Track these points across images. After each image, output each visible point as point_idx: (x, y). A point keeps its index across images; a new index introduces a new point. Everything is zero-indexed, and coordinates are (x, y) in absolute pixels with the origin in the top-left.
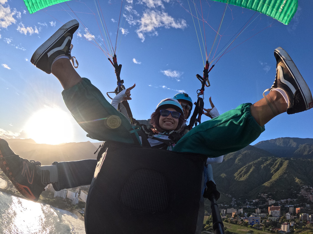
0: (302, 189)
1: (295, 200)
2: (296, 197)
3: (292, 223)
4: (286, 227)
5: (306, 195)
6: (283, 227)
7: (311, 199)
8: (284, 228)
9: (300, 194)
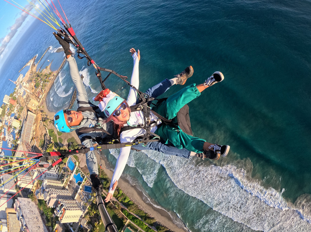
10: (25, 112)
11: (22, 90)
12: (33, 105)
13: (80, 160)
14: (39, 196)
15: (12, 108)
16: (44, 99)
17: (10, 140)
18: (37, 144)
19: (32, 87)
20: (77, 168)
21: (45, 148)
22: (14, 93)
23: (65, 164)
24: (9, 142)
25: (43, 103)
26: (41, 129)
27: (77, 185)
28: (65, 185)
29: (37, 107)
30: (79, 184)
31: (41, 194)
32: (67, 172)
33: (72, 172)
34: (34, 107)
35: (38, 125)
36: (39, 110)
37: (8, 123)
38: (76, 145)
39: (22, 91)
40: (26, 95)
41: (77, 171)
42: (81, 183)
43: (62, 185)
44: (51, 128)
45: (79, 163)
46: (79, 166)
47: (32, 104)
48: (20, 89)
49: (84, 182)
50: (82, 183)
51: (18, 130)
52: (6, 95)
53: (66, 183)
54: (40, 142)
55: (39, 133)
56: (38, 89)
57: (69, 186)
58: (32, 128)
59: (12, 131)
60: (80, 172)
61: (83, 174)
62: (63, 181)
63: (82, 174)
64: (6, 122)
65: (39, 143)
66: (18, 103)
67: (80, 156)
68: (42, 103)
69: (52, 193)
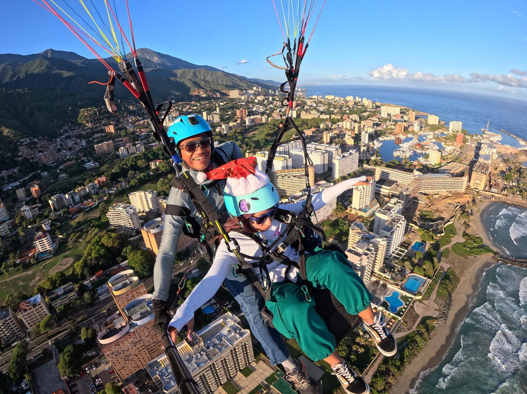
0: (21, 147)
1: (16, 170)
2: (15, 164)
3: (45, 225)
4: (46, 243)
5: (31, 155)
6: (39, 245)
7: (44, 160)
8: (43, 246)
9: (20, 156)
10: (458, 168)
11: (488, 151)
12: (478, 182)
13: (425, 302)
14: (356, 230)
15: (450, 142)
16: (493, 199)
17: (403, 152)
18: (421, 205)
19: (497, 165)
20: (412, 299)
21: (424, 224)
22: (470, 135)
23: (412, 272)
24: (401, 152)
25: (486, 200)
26: (447, 207)
27: (382, 299)
28: (377, 275)
29: (476, 189)
30: (384, 305)
31: (360, 233)
32: (401, 279)
33: (402, 289)
34: (475, 184)
35: (450, 201)
36: (473, 195)
37: (425, 141)
38: (450, 290)
39: (486, 151)
40: (485, 162)
41: (405, 298)
42: (386, 309)
43: (376, 270)
44: (456, 228)
45: (419, 301)
46: (414, 302)
47: (478, 179)
48: (487, 146)
49: (389, 314)
50: (388, 312)
51: (426, 163)
52: (461, 123)
53: (380, 277)
54: (427, 211)
55: (440, 206)
56: (502, 181)
57: (377, 282)
58: (442, 190)
59: (418, 151)
60: (406, 306)
61: (404, 312)
62: (384, 272)
63: (404, 310)
64: (424, 138)
65: (425, 209)
66: (461, 148)
67: (432, 302)
68: (486, 197)
69: (368, 258)
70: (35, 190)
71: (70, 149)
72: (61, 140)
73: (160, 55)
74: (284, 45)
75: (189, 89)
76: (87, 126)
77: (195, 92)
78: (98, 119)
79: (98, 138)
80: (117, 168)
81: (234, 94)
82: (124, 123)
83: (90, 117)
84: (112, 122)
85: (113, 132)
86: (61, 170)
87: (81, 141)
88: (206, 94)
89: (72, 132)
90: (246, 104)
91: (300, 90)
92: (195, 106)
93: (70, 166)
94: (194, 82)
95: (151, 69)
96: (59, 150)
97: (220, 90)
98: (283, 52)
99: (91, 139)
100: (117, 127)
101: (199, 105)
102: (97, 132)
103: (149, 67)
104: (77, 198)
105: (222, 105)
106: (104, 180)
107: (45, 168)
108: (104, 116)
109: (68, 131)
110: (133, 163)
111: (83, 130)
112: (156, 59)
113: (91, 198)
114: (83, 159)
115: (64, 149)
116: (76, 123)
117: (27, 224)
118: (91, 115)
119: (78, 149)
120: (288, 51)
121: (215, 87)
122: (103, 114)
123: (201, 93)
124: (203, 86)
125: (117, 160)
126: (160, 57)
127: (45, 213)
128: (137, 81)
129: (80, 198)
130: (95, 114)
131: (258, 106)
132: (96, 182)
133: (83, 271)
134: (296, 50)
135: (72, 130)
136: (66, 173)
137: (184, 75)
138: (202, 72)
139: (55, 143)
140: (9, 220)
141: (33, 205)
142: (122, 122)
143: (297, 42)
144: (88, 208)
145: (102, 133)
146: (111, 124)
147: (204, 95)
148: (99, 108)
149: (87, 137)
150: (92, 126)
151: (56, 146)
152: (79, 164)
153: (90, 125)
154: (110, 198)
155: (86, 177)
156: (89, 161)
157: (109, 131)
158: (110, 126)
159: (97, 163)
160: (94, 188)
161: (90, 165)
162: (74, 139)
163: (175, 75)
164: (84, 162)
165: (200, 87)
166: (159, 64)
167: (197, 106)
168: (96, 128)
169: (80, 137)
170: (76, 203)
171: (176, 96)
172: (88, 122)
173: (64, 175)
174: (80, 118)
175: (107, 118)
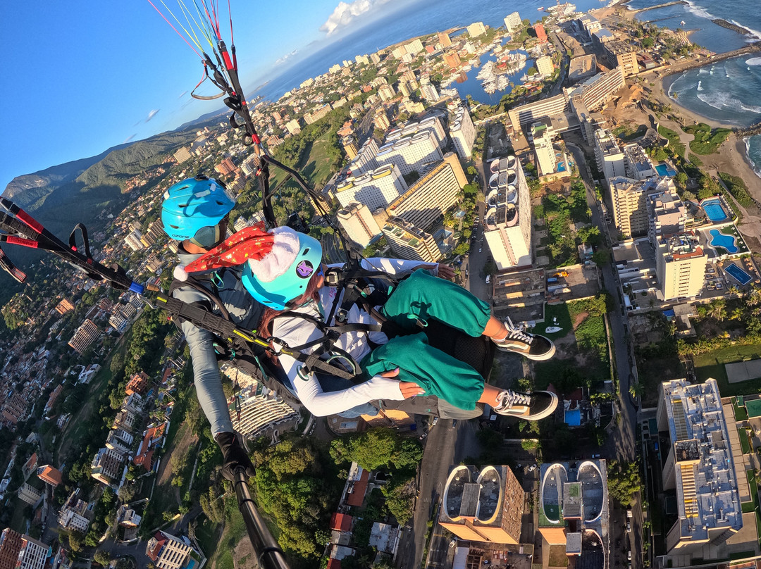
4: (175, 549)
7: (12, 418)
8: (175, 557)
13: (743, 221)
16: (660, 75)
20: (732, 226)
23: (699, 200)
27: (710, 248)
44: (668, 128)
54: (617, 129)
63: (741, 243)
70: (48, 474)
71: (34, 375)
72: (7, 372)
73: (41, 174)
74: (203, 65)
75: (116, 188)
76: (28, 326)
77: (127, 187)
78: (37, 306)
79: (58, 331)
80: (137, 350)
81: (182, 155)
82: (76, 286)
83: (23, 311)
84: (58, 297)
85: (72, 308)
86: (50, 414)
87: (37, 353)
88: (145, 179)
89: (14, 350)
90: (213, 155)
91: (253, 101)
92: (149, 200)
93: (61, 398)
94: (116, 176)
95: (44, 199)
96: (20, 388)
97: (159, 163)
98: (207, 74)
99: (49, 339)
100: (71, 298)
101: (152, 196)
102: (50, 324)
103: (39, 198)
104: (127, 437)
105: (184, 177)
106: (140, 379)
107: (25, 428)
108: (41, 296)
109: (6, 353)
110: (154, 326)
111: (27, 335)
112: (39, 183)
113: (148, 421)
114: (66, 374)
115: (25, 381)
116: (8, 333)
117: (93, 539)
118: (22, 307)
119: (44, 367)
120: (213, 71)
121: (149, 164)
122: (37, 293)
123: (137, 182)
124: (132, 173)
125: (118, 339)
126: (43, 177)
127: (105, 500)
128: (22, 227)
129: (131, 433)
130: (27, 301)
131: (233, 146)
132: (130, 392)
133: (315, 542)
134: (223, 64)
135: (12, 346)
136: (65, 412)
137: (92, 177)
138: (115, 158)
139: (5, 383)
140: (55, 551)
141: (66, 500)
142: (72, 287)
143: (218, 52)
144: (162, 440)
145: (57, 321)
146: (60, 300)
147: (144, 182)
148: (25, 291)
149: (41, 340)
150: (35, 321)
151: (10, 385)
152: (69, 386)
153: (32, 322)
154: (178, 399)
155: (101, 396)
156: (79, 371)
157: (64, 311)
158: (62, 303)
159: (95, 366)
160: (136, 404)
161: (85, 375)
162: (25, 357)
163: (82, 184)
164: (73, 379)
165: (128, 176)
166: (50, 186)
167: (151, 199)
168: (43, 321)
169: (30, 348)
170: (133, 447)
171: (107, 208)
172: (26, 320)
173: (63, 418)
174: (10, 322)
175: (46, 295)
